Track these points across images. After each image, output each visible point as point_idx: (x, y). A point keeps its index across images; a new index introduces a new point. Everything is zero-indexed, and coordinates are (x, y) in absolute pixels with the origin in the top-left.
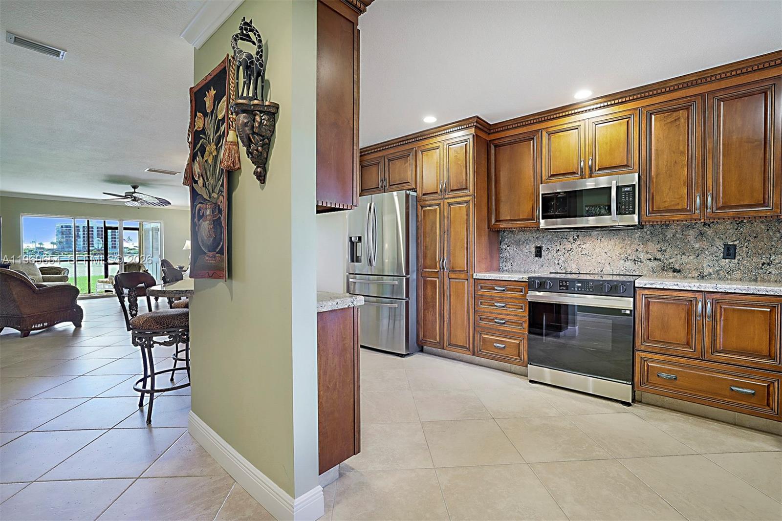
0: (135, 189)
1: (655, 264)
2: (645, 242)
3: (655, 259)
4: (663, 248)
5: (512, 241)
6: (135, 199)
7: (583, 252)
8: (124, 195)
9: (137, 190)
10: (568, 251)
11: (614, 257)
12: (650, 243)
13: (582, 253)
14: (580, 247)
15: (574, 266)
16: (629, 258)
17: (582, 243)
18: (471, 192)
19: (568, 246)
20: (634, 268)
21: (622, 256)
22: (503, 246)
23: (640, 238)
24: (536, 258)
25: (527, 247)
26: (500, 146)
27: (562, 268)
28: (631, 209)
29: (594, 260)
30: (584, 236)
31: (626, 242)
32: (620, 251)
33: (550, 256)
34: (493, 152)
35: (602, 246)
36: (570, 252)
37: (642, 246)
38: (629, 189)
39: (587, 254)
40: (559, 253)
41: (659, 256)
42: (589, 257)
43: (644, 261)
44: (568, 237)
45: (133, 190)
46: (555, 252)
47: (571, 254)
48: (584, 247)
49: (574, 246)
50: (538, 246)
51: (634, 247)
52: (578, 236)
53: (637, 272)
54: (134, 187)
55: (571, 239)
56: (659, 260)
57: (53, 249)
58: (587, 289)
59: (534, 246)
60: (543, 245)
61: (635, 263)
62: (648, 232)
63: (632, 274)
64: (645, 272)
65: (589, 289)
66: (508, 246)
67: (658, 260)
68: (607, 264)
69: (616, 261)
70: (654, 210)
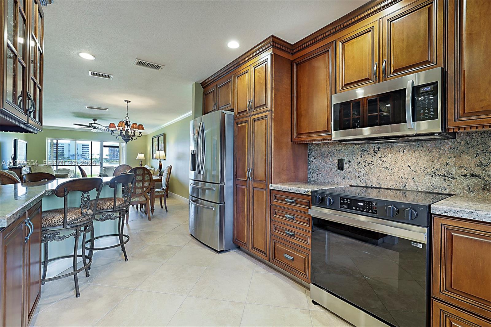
0: (95, 121)
1: (472, 181)
2: (458, 155)
3: (473, 175)
4: (484, 162)
5: (318, 154)
6: (95, 128)
7: (384, 166)
8: (88, 125)
9: (96, 122)
10: (369, 164)
11: (419, 172)
12: (464, 156)
13: (382, 167)
14: (381, 160)
15: (375, 180)
16: (437, 173)
17: (383, 156)
18: (269, 108)
19: (369, 159)
20: (444, 185)
21: (428, 170)
22: (310, 158)
23: (452, 150)
24: (339, 170)
25: (331, 159)
26: (300, 63)
27: (362, 181)
28: (432, 113)
29: (395, 174)
30: (385, 149)
31: (433, 154)
32: (426, 164)
33: (351, 169)
34: (295, 70)
35: (405, 159)
36: (371, 164)
37: (454, 159)
38: (429, 89)
39: (388, 166)
40: (360, 166)
41: (478, 171)
42: (390, 171)
43: (457, 177)
44: (368, 150)
45: (94, 122)
46: (356, 165)
47: (372, 167)
48: (385, 159)
49: (375, 159)
50: (341, 158)
51: (444, 160)
52: (379, 149)
53: (448, 190)
54: (95, 120)
55: (372, 151)
56: (479, 176)
57: (107, 159)
58: (369, 209)
59: (336, 158)
60: (345, 158)
61: (445, 179)
62: (463, 143)
63: (440, 192)
64: (458, 191)
65: (372, 210)
66: (314, 159)
67: (477, 176)
68: (410, 179)
69: (421, 176)
70: (466, 112)
